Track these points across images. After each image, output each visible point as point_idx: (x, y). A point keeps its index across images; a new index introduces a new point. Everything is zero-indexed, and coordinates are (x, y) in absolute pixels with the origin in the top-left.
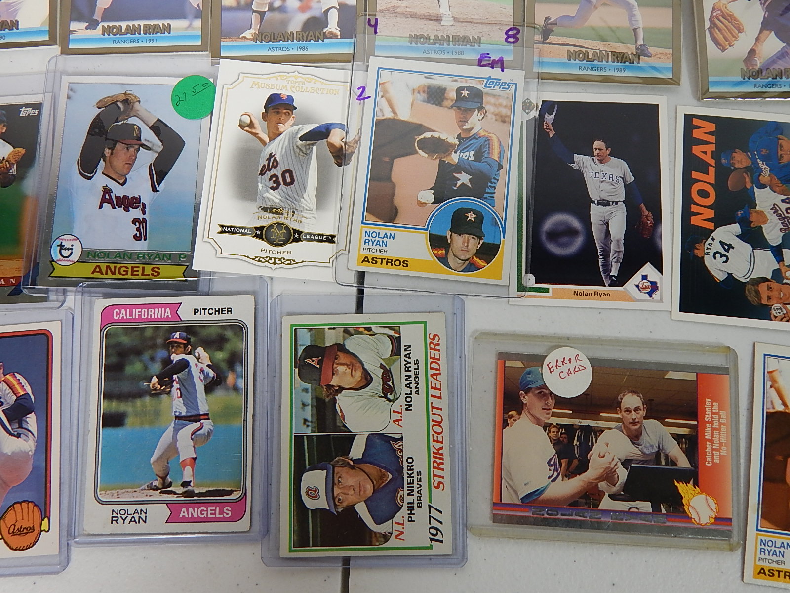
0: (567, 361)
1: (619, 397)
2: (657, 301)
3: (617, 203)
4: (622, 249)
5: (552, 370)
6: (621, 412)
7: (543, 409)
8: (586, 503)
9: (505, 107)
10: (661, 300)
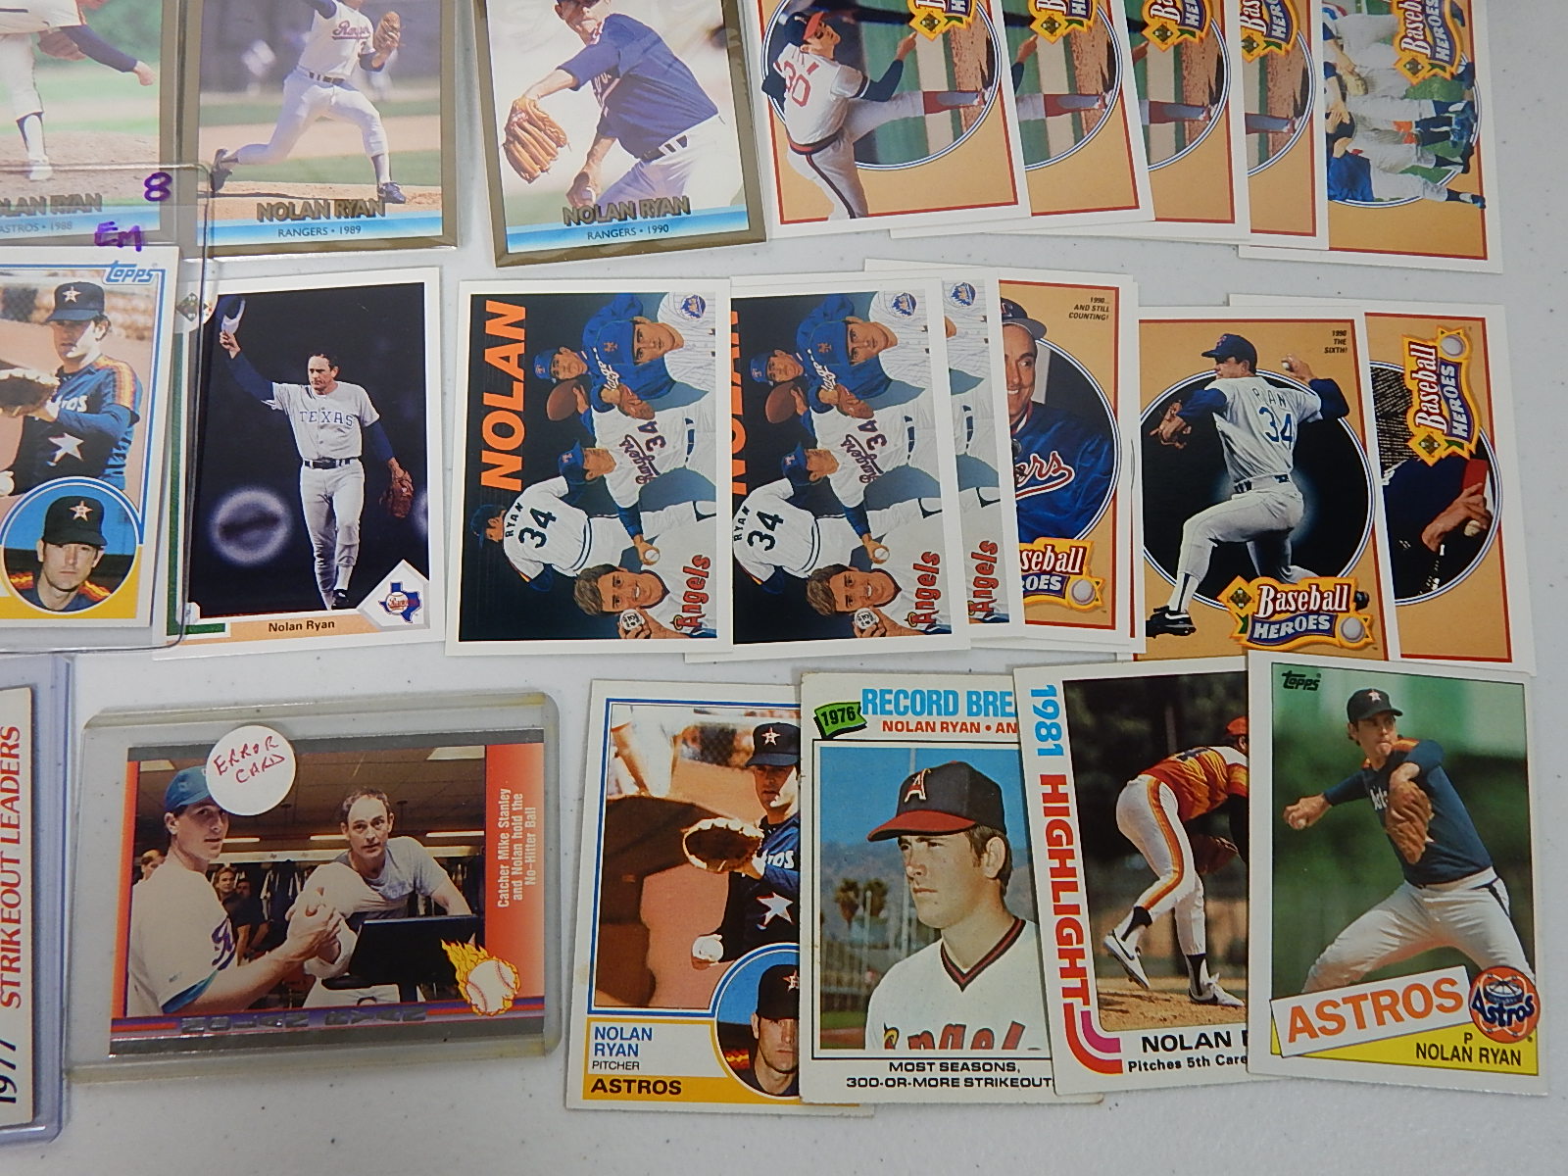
0: (250, 750)
1: (345, 804)
2: (419, 627)
3: (347, 461)
4: (357, 541)
5: (222, 769)
6: (347, 830)
7: (206, 840)
8: (280, 1001)
9: (145, 312)
10: (427, 624)
